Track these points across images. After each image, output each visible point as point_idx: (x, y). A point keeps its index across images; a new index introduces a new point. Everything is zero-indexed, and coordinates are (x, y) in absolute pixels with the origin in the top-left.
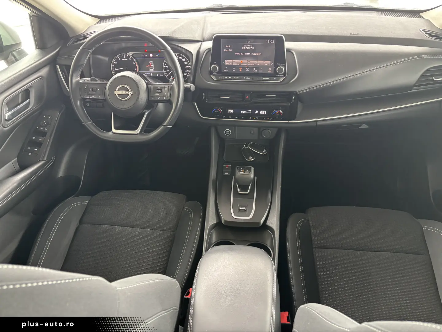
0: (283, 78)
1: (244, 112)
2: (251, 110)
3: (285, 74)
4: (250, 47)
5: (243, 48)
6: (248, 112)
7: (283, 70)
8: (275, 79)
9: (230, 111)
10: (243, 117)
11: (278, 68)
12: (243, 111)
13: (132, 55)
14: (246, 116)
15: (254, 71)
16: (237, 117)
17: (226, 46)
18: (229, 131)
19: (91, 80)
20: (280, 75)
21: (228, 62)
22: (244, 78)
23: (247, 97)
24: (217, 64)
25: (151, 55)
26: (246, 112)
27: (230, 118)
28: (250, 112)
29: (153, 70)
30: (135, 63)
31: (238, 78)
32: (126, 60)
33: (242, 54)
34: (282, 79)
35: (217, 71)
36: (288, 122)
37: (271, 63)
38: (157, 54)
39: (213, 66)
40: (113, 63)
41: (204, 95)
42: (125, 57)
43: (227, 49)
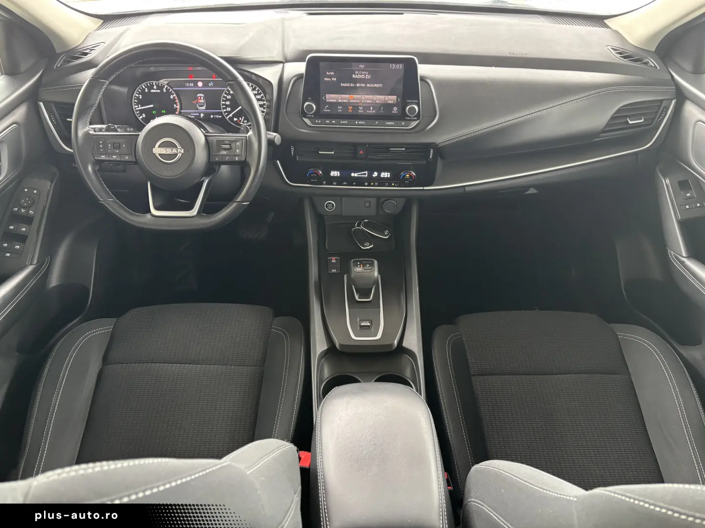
0: (414, 122)
1: (356, 175)
2: (366, 172)
3: (418, 116)
4: (365, 75)
5: (353, 76)
6: (362, 174)
7: (416, 111)
8: (403, 123)
9: (335, 173)
10: (355, 182)
11: (408, 108)
12: (354, 173)
13: (167, 84)
14: (359, 181)
15: (372, 111)
16: (345, 183)
17: (327, 73)
18: (332, 203)
19: (107, 130)
20: (411, 117)
21: (331, 98)
22: (357, 122)
23: (361, 152)
24: (313, 101)
25: (200, 84)
26: (360, 175)
27: (335, 184)
28: (365, 174)
29: (204, 108)
30: (174, 97)
31: (346, 122)
32: (158, 91)
33: (352, 85)
34: (414, 124)
35: (313, 112)
36: (422, 188)
37: (397, 100)
38: (210, 81)
39: (307, 103)
40: (135, 96)
41: (292, 149)
42: (155, 87)
43: (329, 77)
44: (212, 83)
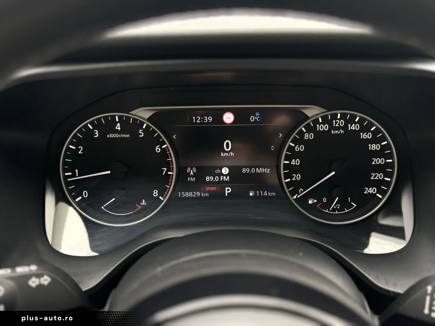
13: (149, 120)
30: (165, 150)
32: (124, 136)
38: (253, 112)
40: (68, 149)
42: (118, 127)
44: (257, 114)
